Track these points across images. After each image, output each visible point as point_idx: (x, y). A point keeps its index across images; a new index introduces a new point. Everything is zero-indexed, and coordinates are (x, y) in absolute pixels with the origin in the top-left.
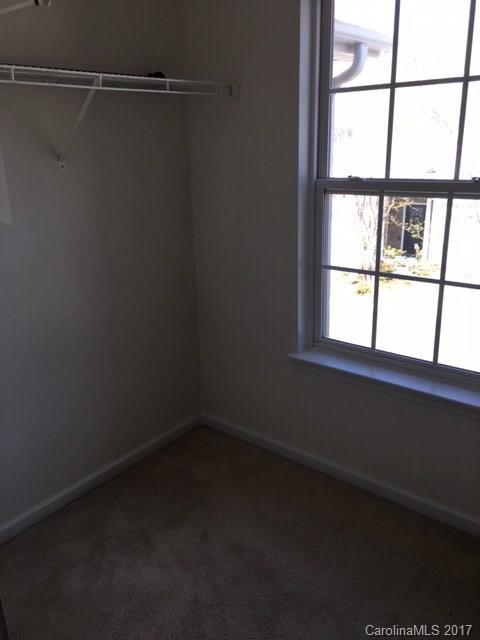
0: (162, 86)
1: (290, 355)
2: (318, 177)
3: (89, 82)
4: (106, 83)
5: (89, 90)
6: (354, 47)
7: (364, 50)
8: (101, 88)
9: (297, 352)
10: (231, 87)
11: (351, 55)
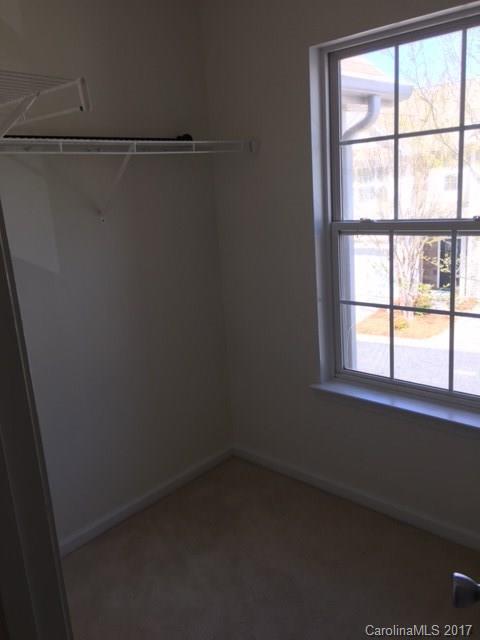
0: (189, 147)
1: (313, 386)
2: (332, 220)
3: (126, 148)
4: (139, 148)
5: (125, 155)
6: (367, 99)
7: (377, 101)
8: (136, 153)
9: (320, 383)
10: (250, 144)
11: (365, 107)
